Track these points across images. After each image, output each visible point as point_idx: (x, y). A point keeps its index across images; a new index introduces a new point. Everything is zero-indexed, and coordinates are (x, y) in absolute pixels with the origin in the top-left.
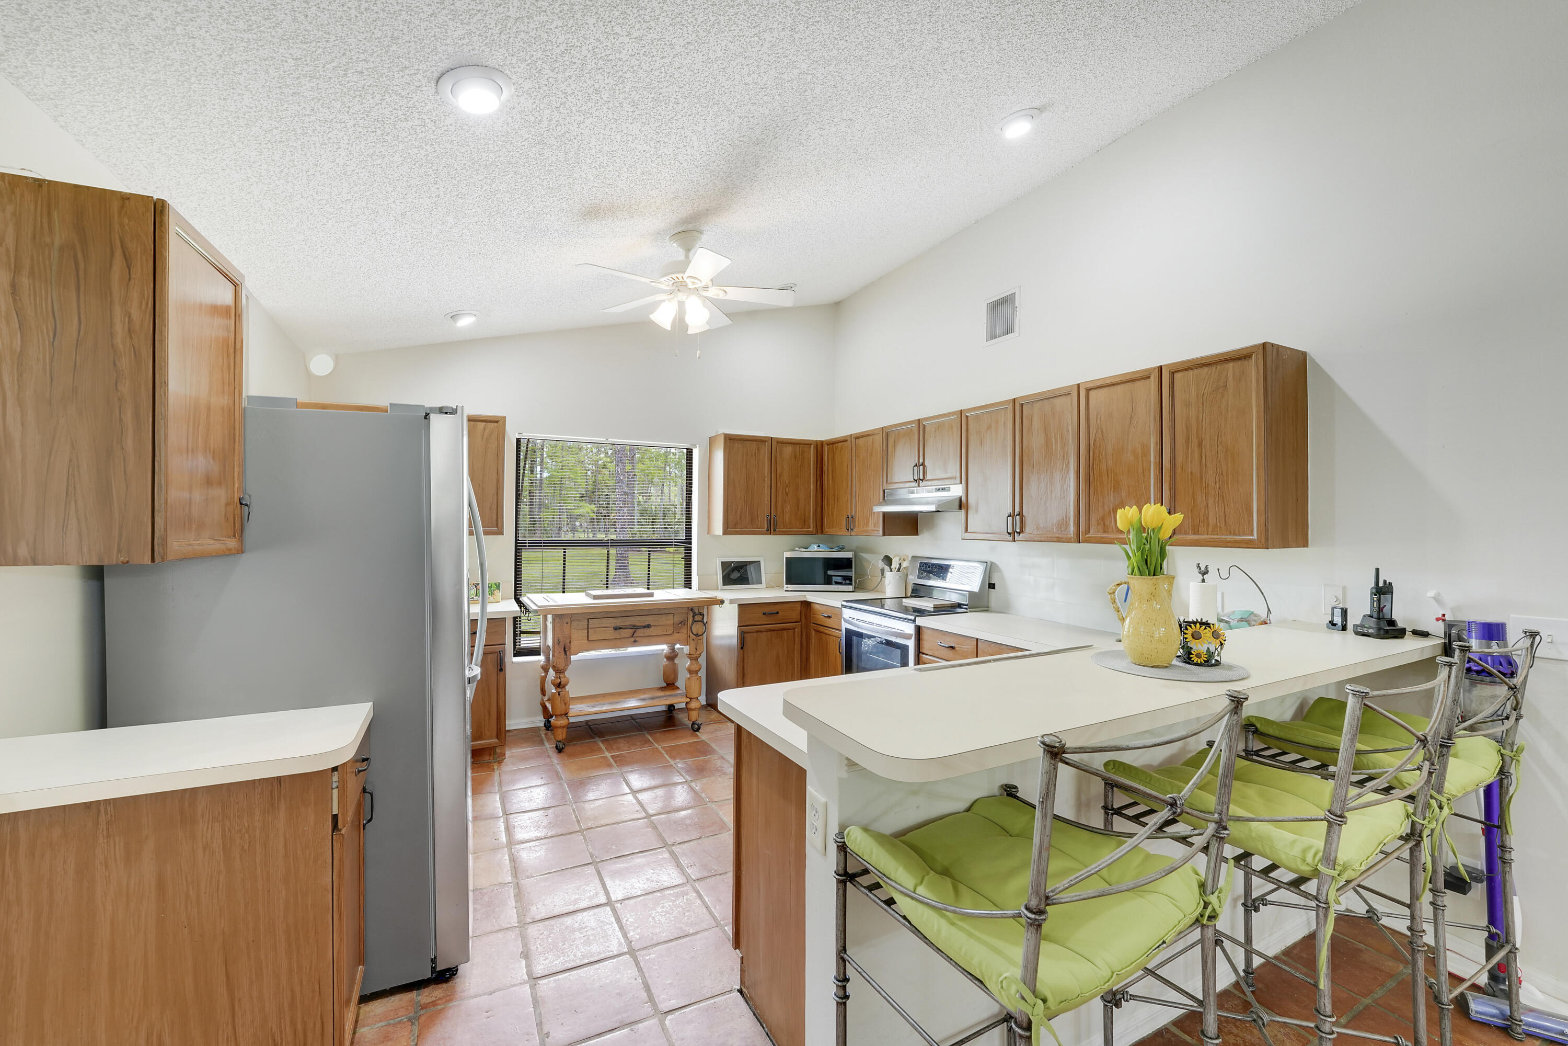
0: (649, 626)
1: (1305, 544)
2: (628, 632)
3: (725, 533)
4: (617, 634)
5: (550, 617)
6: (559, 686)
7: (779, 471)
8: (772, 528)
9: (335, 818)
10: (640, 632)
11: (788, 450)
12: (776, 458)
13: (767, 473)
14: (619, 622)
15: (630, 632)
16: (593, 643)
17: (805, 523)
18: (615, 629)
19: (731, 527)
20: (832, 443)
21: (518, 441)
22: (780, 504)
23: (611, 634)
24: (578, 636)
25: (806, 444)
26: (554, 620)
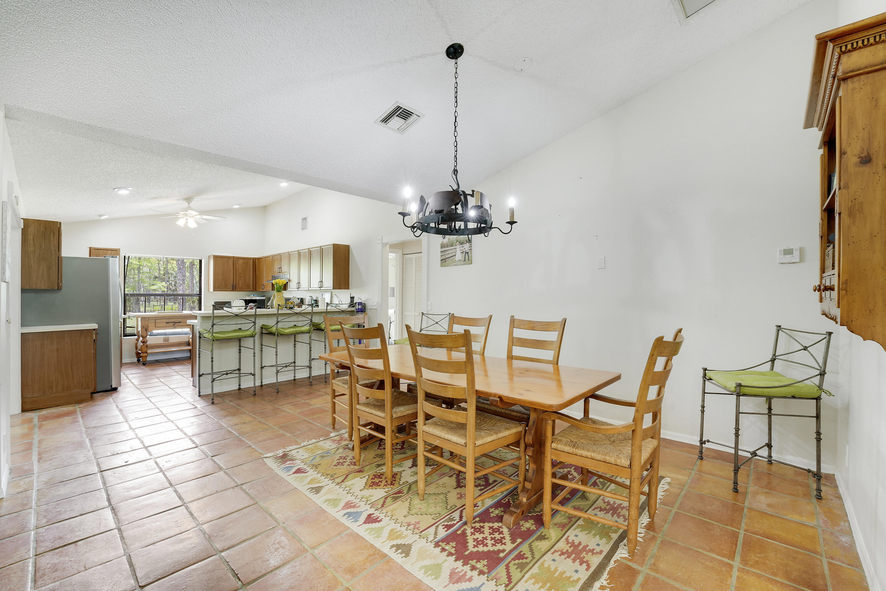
0: (180, 322)
1: (349, 289)
2: (172, 324)
3: (214, 291)
4: (167, 325)
5: (139, 319)
6: (143, 342)
7: (237, 268)
8: (234, 288)
9: (94, 340)
10: (176, 324)
11: (241, 261)
12: (236, 264)
13: (232, 269)
14: (168, 321)
15: (173, 324)
16: (157, 328)
17: (248, 286)
18: (167, 323)
19: (216, 288)
20: (259, 259)
21: (125, 256)
22: (237, 280)
23: (165, 325)
24: (151, 325)
25: (250, 259)
26: (141, 319)
